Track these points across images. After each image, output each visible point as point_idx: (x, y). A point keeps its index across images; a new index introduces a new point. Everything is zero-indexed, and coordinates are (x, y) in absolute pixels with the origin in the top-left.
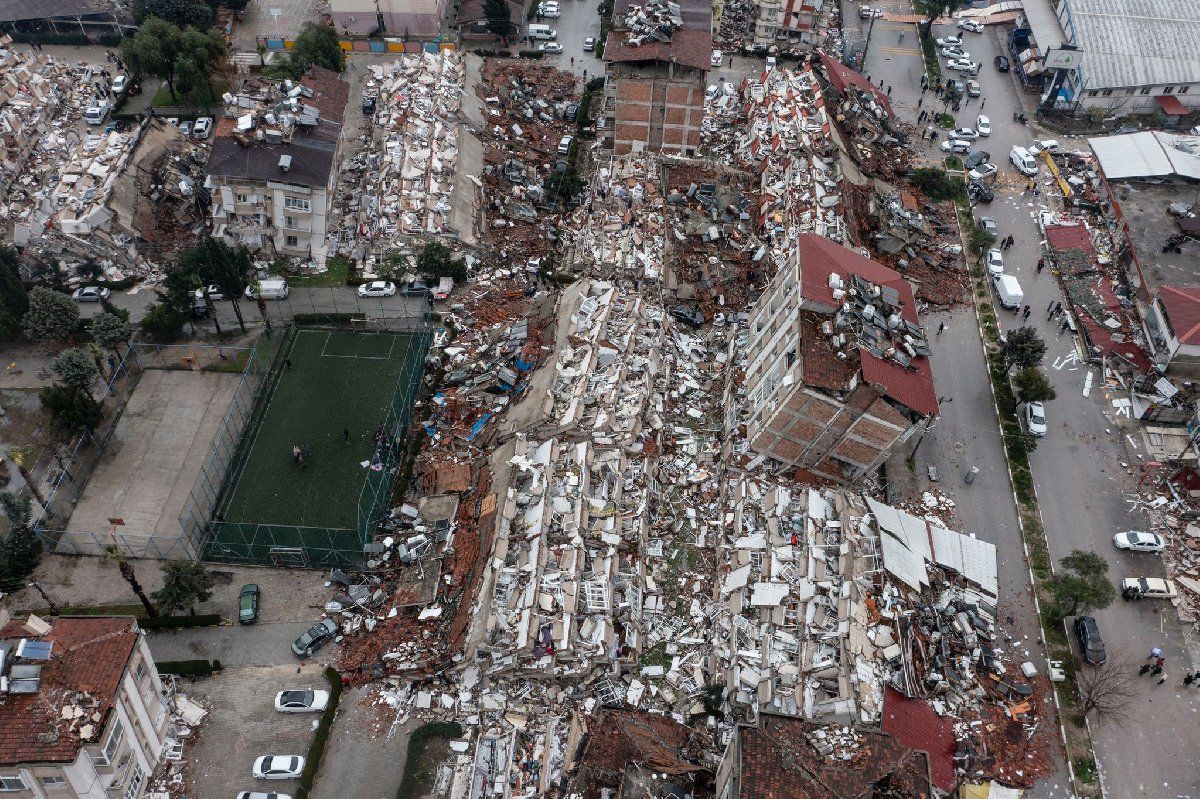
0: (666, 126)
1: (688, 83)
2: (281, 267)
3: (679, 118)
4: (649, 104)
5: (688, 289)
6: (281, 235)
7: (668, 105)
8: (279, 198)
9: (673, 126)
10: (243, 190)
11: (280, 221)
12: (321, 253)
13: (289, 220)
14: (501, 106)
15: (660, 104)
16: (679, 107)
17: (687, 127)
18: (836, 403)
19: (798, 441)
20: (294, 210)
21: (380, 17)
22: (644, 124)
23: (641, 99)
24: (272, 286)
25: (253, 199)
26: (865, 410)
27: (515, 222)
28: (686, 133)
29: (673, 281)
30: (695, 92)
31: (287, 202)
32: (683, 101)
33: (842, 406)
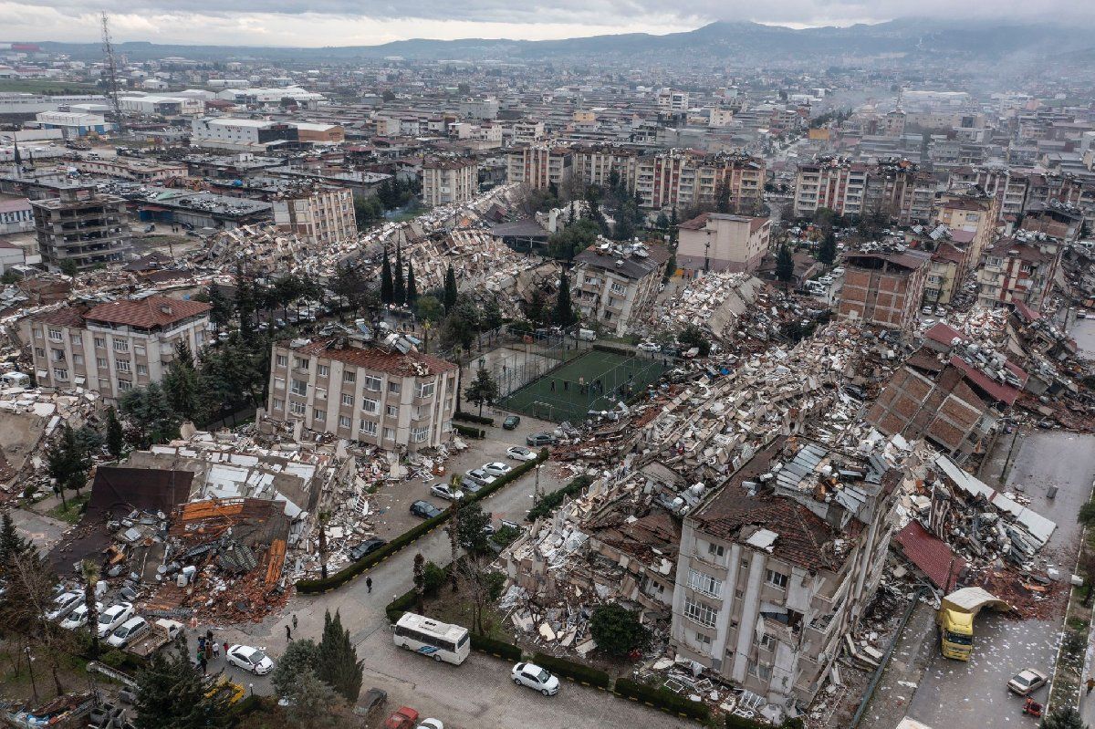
0: (877, 306)
1: (895, 278)
2: (596, 327)
3: (887, 301)
4: (866, 289)
5: (860, 380)
6: (603, 309)
7: (880, 291)
8: (609, 282)
9: (882, 307)
10: (591, 274)
11: (605, 300)
12: (622, 330)
13: (611, 299)
14: (768, 299)
15: (874, 290)
16: (887, 293)
17: (892, 309)
18: (929, 382)
19: (901, 417)
20: (615, 292)
21: (707, 260)
22: (862, 304)
23: (861, 285)
24: (586, 332)
25: (594, 282)
26: (951, 390)
27: (753, 337)
28: (891, 313)
29: (851, 373)
30: (901, 284)
31: (613, 286)
32: (892, 290)
33: (933, 385)
